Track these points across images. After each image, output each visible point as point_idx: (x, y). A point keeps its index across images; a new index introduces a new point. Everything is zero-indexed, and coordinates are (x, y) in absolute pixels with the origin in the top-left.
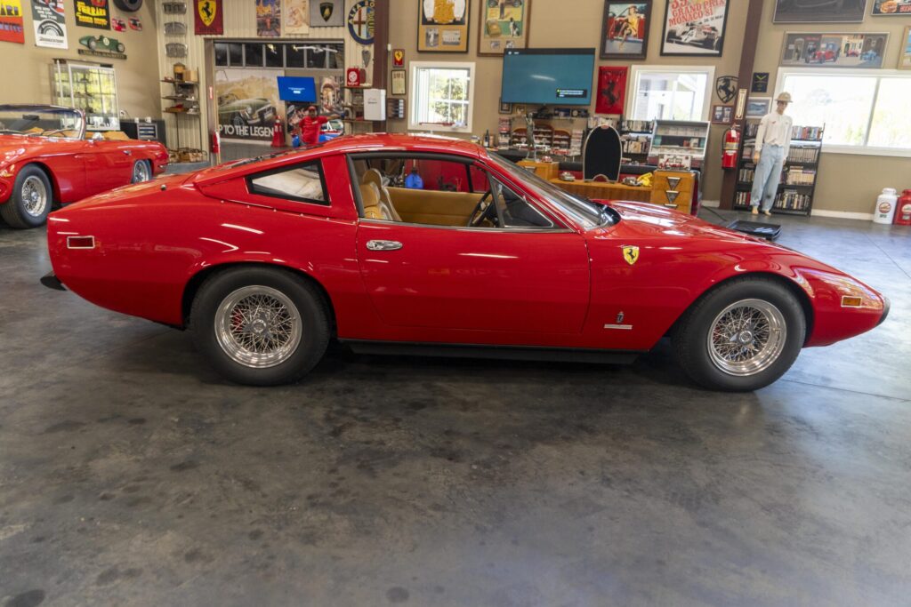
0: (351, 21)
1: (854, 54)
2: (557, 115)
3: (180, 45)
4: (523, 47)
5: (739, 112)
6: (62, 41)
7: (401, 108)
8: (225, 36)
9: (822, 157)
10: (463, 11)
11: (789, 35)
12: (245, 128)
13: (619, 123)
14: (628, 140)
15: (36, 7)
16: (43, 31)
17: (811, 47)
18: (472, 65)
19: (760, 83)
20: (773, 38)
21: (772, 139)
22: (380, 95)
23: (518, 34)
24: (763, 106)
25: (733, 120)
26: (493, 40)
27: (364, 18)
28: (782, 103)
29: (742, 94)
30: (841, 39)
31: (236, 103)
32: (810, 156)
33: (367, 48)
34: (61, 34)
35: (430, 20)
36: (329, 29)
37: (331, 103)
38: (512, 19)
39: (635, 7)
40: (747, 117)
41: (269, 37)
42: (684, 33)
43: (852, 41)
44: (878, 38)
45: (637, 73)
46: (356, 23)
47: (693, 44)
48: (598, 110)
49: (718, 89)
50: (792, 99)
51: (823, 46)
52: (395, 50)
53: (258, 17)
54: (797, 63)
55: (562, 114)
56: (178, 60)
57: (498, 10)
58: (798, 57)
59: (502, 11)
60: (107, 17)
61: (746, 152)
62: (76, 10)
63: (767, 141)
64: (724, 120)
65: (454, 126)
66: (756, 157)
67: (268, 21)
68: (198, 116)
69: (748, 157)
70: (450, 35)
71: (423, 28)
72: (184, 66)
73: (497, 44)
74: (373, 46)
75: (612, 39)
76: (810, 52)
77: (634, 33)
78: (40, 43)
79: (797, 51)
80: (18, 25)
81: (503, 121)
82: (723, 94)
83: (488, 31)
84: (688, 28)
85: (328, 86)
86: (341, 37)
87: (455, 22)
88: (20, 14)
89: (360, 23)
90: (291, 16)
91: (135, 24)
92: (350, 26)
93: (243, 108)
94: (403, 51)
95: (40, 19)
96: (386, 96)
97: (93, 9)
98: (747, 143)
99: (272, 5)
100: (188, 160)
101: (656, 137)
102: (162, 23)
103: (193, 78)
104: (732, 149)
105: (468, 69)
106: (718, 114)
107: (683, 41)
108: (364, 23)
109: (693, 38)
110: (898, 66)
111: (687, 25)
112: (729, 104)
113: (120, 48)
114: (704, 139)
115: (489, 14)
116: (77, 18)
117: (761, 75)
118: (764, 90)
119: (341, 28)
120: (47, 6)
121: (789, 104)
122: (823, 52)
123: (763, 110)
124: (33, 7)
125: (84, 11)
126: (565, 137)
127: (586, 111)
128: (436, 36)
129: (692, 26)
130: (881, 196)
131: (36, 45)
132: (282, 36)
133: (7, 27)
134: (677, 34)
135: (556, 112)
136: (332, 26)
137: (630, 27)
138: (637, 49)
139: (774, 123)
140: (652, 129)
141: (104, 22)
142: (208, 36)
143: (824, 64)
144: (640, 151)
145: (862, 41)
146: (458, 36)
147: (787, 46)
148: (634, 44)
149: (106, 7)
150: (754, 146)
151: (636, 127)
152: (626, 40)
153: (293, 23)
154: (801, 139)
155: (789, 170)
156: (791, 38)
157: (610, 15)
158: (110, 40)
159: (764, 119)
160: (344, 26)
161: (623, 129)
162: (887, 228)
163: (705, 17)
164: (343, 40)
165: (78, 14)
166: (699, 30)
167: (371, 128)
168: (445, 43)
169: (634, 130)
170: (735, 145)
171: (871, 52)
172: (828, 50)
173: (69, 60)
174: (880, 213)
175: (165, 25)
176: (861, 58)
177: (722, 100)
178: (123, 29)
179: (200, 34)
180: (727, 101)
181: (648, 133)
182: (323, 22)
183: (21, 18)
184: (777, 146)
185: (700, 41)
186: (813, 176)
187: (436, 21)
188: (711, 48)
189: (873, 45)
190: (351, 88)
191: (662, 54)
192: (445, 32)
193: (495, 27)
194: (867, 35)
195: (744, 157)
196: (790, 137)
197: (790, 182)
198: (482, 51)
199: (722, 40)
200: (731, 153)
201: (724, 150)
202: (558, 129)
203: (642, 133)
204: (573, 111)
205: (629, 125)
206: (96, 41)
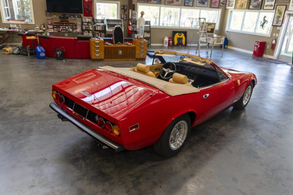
2: (70, 17)
5: (130, 16)
9: (151, 29)
13: (93, 20)
14: (97, 26)
21: (141, 25)
24: (134, 14)
25: (129, 19)
28: (142, 14)
29: (130, 11)
32: (148, 29)
40: (133, 18)
45: (96, 3)
48: (85, 16)
49: (121, 9)
54: (142, 2)
55: (72, 16)
58: (142, 0)
64: (124, 19)
65: (25, 22)
66: (138, 30)
81: (49, 19)
82: (123, 10)
106: (123, 17)
110: (165, 4)
112: (125, 14)
114: (122, 25)
117: (133, 5)
118: (134, 9)
123: (134, 16)
126: (74, 25)
127: (80, 16)
130: (165, 39)
135: (69, 16)
139: (141, 20)
140: (104, 22)
143: (148, 2)
144: (101, 29)
151: (99, 21)
159: (138, 19)
161: (95, 22)
162: (167, 48)
169: (98, 22)
170: (131, 27)
174: (165, 44)
176: (157, 1)
177: (123, 12)
180: (124, 13)
181: (103, 23)
184: (142, 27)
186: (150, 35)
197: (145, 37)
200: (130, 29)
201: (128, 29)
202: (70, 22)
203: (101, 23)
204: (75, 15)
205: (96, 21)
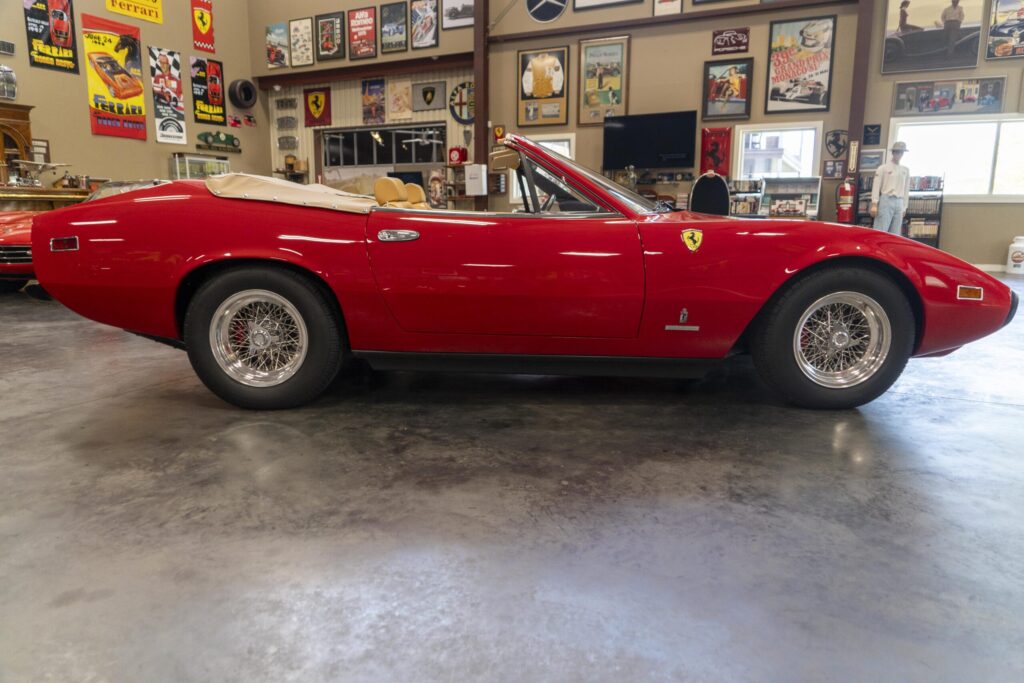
0: (452, 103)
1: (971, 100)
2: (661, 180)
3: (291, 137)
4: (623, 114)
5: (852, 165)
6: (181, 137)
7: (503, 183)
8: (333, 126)
9: (944, 208)
10: (561, 85)
11: (900, 85)
14: (737, 200)
15: (158, 107)
16: (163, 127)
17: (924, 95)
18: (572, 136)
19: (872, 135)
20: (882, 89)
21: (889, 190)
22: (481, 170)
23: (618, 102)
24: (876, 159)
25: (845, 173)
26: (592, 109)
27: (465, 99)
28: (898, 151)
29: (854, 147)
30: (955, 87)
32: (932, 208)
33: (468, 128)
34: (181, 130)
35: (528, 95)
36: (431, 112)
37: (439, 195)
38: (610, 89)
39: (736, 68)
40: (861, 171)
41: (374, 124)
42: (788, 90)
43: (967, 87)
44: (995, 81)
45: (741, 133)
46: (457, 104)
47: (799, 100)
49: (827, 144)
50: (907, 148)
51: (937, 93)
52: (495, 127)
53: (364, 105)
54: (911, 112)
55: (666, 178)
56: (289, 152)
57: (596, 80)
58: (911, 106)
59: (600, 82)
60: (224, 115)
61: (862, 206)
62: (195, 108)
63: (884, 192)
64: (836, 175)
66: (874, 209)
67: (373, 108)
69: (864, 212)
70: (549, 108)
71: (522, 104)
72: (295, 158)
73: (596, 114)
74: (473, 126)
75: (714, 101)
76: (923, 100)
77: (736, 93)
78: (160, 140)
79: (909, 100)
80: (142, 123)
82: (833, 149)
83: (587, 102)
84: (792, 85)
85: (435, 179)
86: (443, 119)
87: (554, 96)
88: (144, 113)
89: (461, 104)
90: (395, 102)
91: (249, 120)
92: (452, 108)
94: (503, 127)
95: (161, 117)
96: (488, 171)
97: (211, 107)
98: (863, 196)
99: (377, 94)
101: (766, 195)
102: (276, 117)
103: (303, 168)
104: (847, 203)
105: (569, 140)
106: (829, 169)
107: (787, 97)
108: (465, 104)
109: (798, 94)
110: (1020, 110)
111: (791, 81)
112: (839, 159)
113: (236, 142)
114: (816, 195)
115: (587, 86)
116: (196, 116)
117: (873, 127)
118: (876, 141)
119: (443, 111)
120: (168, 105)
121: (905, 154)
122: (937, 100)
123: (877, 163)
124: (155, 107)
125: (202, 109)
127: (690, 175)
128: (535, 110)
129: (796, 83)
130: (1013, 245)
131: (157, 141)
132: (387, 122)
133: (130, 125)
134: (782, 92)
135: (659, 177)
136: (434, 110)
137: (732, 88)
138: (740, 109)
139: (890, 173)
140: (760, 188)
141: (220, 118)
142: (317, 128)
143: (939, 112)
144: (748, 211)
145: (978, 86)
146: (557, 109)
147: (898, 96)
148: (735, 105)
149: (223, 105)
150: (870, 200)
151: (744, 188)
152: (728, 101)
153: (396, 109)
154: (921, 190)
155: (909, 223)
156: (902, 88)
157: (711, 77)
158: (227, 135)
159: (879, 170)
160: (445, 108)
161: (730, 190)
163: (809, 73)
164: (445, 122)
165: (197, 112)
166: (804, 86)
167: (473, 206)
168: (544, 116)
169: (741, 190)
170: (849, 199)
171: (988, 97)
172: (942, 98)
173: (187, 154)
174: (1013, 263)
175: (278, 120)
176: (979, 104)
177: (832, 154)
178: (238, 125)
179: (310, 126)
180: (837, 157)
181: (756, 192)
182: (426, 106)
183: (144, 116)
184: (895, 197)
185: (806, 97)
186: (936, 227)
187: (535, 96)
188: (818, 103)
189: (990, 90)
190: (454, 168)
191: (767, 112)
192: (543, 106)
193: (594, 97)
194: (983, 80)
195: (860, 212)
196: (908, 188)
197: (912, 235)
198: (582, 121)
199: (828, 94)
200: (846, 207)
201: (838, 205)
202: (662, 194)
203: (750, 192)
204: (676, 174)
205: (735, 186)
206: (213, 137)
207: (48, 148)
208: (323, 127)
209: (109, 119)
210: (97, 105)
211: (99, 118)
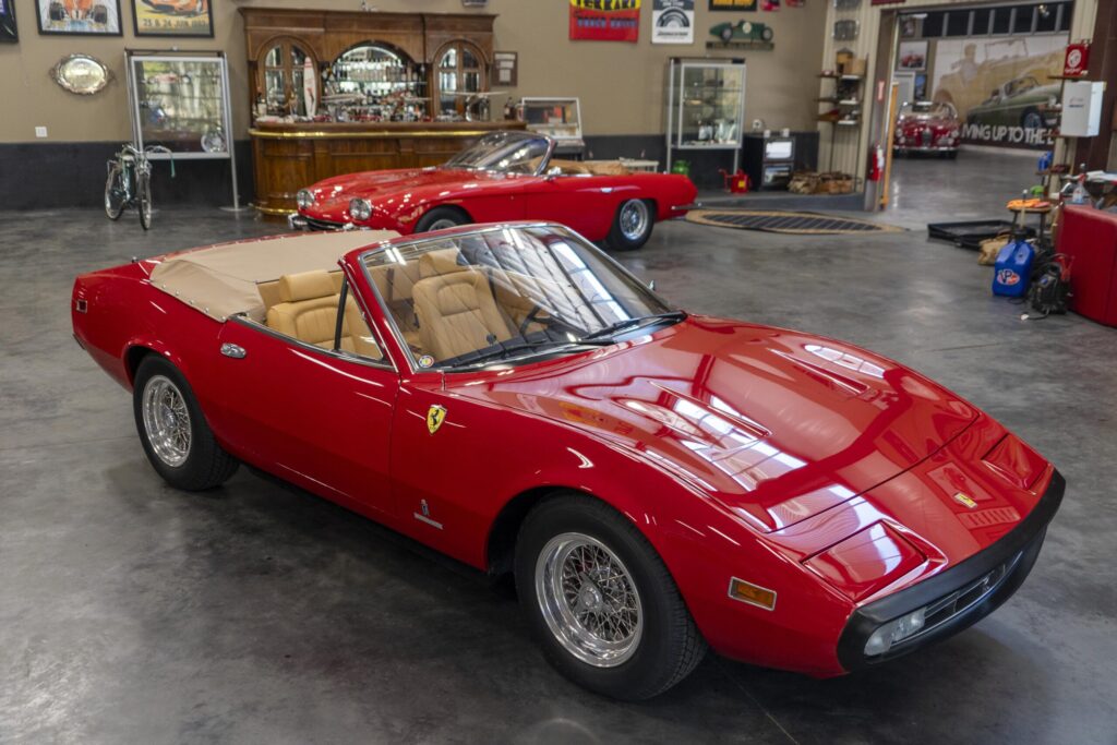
3: (851, 22)
6: (685, 34)
8: (907, 3)
12: (1041, 131)
16: (662, 22)
22: (1089, 92)
31: (1030, 93)
34: (686, 24)
56: (845, 45)
68: (858, 127)
72: (850, 55)
78: (656, 39)
80: (634, 20)
88: (637, 5)
93: (1046, 99)
95: (663, 8)
96: (1107, 92)
100: (827, 190)
103: (857, 71)
113: (767, 35)
116: (712, 1)
131: (651, 43)
133: (619, 24)
142: (887, 6)
158: (754, 25)
173: (685, 58)
178: (774, 8)
179: (877, 5)
183: (638, 11)
206: (732, 29)
207: (516, 62)
208: (893, 6)
209: (593, 18)
210: (579, 2)
211: (580, 18)
